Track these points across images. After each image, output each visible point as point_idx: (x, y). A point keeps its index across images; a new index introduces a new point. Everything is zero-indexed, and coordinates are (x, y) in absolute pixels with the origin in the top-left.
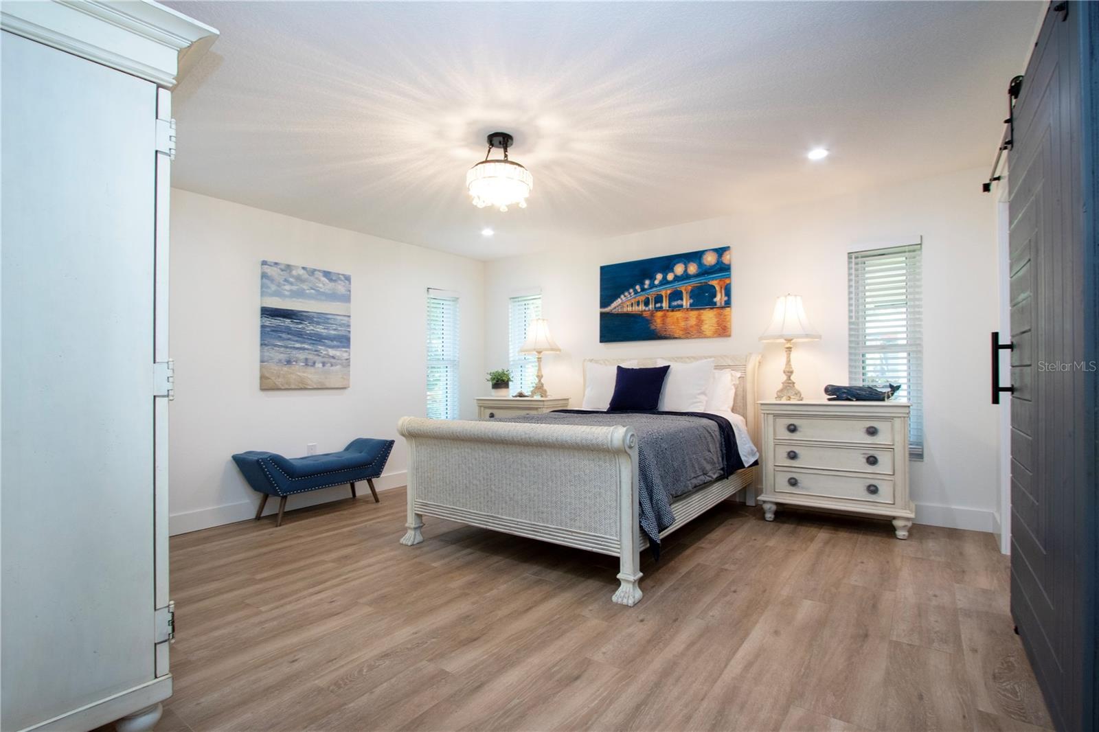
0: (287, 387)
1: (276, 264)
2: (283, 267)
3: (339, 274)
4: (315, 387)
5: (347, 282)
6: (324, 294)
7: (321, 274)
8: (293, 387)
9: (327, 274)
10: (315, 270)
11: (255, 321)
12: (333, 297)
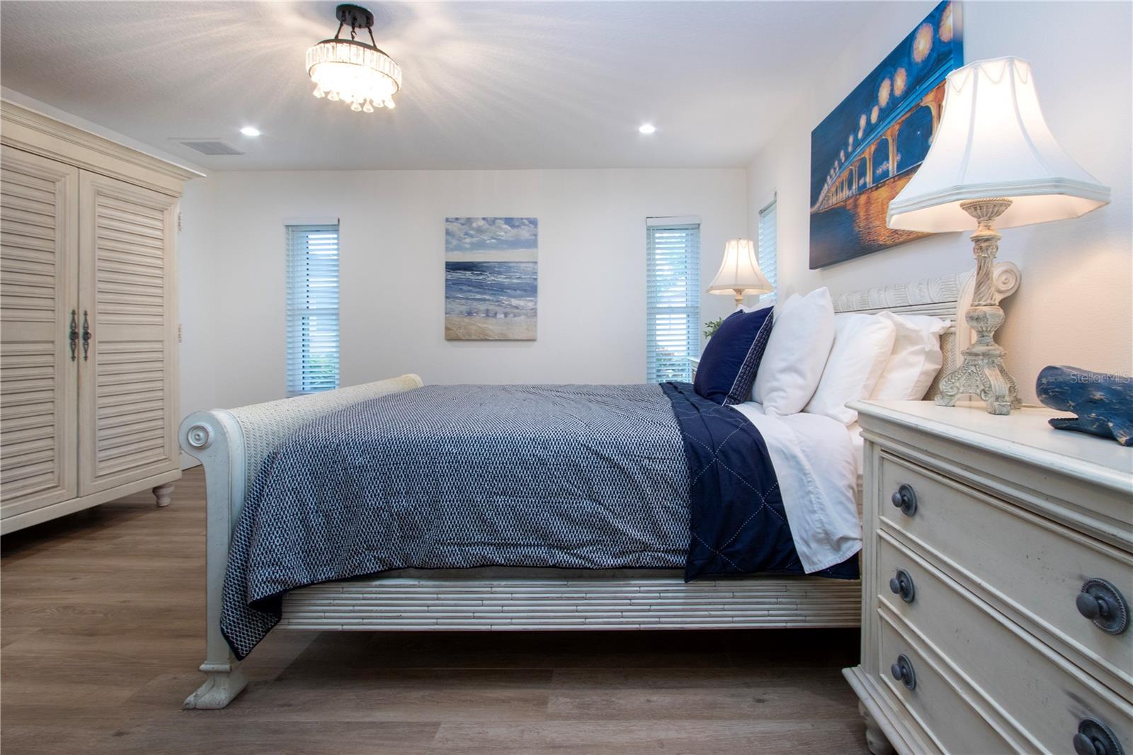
0: (467, 337)
1: (457, 219)
2: (463, 221)
3: (522, 219)
4: (497, 338)
5: (532, 226)
6: (506, 242)
7: (503, 222)
8: (474, 338)
9: (509, 221)
10: (496, 219)
11: (440, 275)
12: (516, 244)
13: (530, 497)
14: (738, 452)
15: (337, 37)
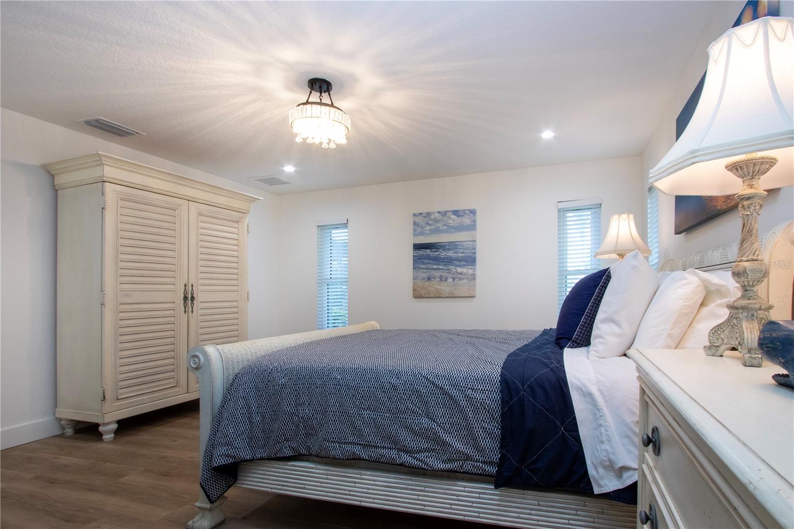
0: (428, 296)
1: (421, 214)
2: (425, 215)
3: (465, 210)
4: (447, 295)
5: (472, 215)
6: (453, 227)
7: (451, 213)
8: (432, 296)
9: (456, 213)
10: (447, 212)
11: (409, 253)
12: (461, 228)
13: (386, 413)
14: (543, 387)
15: (307, 101)
